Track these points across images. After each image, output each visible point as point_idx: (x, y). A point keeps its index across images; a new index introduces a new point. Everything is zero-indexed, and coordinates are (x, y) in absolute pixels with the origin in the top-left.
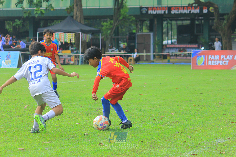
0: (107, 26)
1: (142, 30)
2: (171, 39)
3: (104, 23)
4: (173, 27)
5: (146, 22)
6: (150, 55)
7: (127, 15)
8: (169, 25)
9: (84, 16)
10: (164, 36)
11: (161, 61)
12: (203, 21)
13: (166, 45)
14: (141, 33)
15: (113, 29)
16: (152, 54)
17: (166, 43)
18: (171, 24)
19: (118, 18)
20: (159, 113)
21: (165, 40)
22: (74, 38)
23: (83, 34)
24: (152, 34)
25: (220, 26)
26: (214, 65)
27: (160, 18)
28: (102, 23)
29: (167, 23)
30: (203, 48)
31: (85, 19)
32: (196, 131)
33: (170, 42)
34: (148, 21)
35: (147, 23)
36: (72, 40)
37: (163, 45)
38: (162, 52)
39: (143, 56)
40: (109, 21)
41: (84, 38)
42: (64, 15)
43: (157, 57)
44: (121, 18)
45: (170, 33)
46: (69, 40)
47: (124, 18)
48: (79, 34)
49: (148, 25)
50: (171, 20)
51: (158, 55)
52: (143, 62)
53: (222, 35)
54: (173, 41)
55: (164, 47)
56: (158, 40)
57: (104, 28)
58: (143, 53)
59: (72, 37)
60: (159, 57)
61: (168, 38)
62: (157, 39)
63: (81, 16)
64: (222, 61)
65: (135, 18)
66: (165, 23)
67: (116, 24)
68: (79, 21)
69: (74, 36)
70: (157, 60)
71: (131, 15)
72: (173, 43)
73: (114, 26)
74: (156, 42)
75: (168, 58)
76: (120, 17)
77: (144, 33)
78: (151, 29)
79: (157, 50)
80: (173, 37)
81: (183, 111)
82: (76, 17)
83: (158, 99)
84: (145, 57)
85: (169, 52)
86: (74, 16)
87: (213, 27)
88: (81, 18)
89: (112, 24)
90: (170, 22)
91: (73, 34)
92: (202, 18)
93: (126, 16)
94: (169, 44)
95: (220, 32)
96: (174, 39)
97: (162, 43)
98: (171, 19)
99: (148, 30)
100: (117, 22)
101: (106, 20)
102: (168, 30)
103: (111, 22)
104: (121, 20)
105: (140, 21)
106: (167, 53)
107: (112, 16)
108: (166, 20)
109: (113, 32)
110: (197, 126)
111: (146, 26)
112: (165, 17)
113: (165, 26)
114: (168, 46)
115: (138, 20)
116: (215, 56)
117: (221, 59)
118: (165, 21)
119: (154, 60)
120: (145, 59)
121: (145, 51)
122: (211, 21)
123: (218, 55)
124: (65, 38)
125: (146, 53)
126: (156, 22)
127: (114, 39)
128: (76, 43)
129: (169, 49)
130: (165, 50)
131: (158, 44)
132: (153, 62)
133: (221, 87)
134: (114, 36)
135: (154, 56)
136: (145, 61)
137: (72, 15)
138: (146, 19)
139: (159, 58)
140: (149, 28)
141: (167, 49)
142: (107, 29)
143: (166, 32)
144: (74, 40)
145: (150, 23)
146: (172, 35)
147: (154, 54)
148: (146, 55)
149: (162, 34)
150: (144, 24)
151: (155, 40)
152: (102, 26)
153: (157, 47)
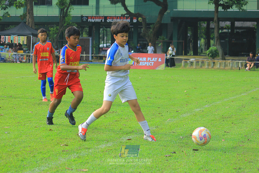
0: (53, 31)
1: (82, 35)
2: (106, 43)
3: (51, 28)
4: (108, 33)
5: (86, 28)
6: (89, 56)
7: (71, 23)
8: (104, 31)
9: (35, 23)
10: (100, 40)
11: (98, 61)
12: (133, 29)
13: (102, 48)
14: (81, 37)
15: (59, 33)
16: (90, 55)
17: (102, 46)
18: (106, 31)
19: (63, 25)
20: (98, 105)
21: (101, 44)
22: (26, 40)
23: (33, 37)
24: (90, 38)
25: (147, 34)
26: (142, 65)
27: (98, 25)
28: (50, 28)
29: (103, 30)
30: (133, 51)
31: (35, 25)
32: (130, 120)
33: (105, 45)
34: (87, 28)
35: (86, 30)
36: (25, 42)
37: (100, 48)
38: (99, 54)
39: (83, 56)
40: (56, 27)
41: (35, 40)
42: (18, 21)
43: (94, 57)
44: (65, 25)
45: (105, 38)
46: (22, 42)
47: (68, 24)
48: (31, 37)
49: (88, 31)
50: (107, 28)
51: (95, 56)
52: (83, 61)
53: (148, 41)
54: (108, 44)
55: (101, 49)
56: (96, 44)
57: (51, 33)
58: (83, 54)
59: (25, 39)
60: (96, 57)
61: (103, 42)
62: (94, 43)
63: (32, 22)
64: (148, 62)
65: (77, 25)
66: (101, 29)
67: (61, 30)
68: (30, 27)
69: (26, 39)
70: (94, 60)
71: (74, 23)
72: (108, 46)
73: (60, 31)
74: (94, 46)
75: (104, 58)
76: (65, 23)
77: (84, 37)
78: (90, 34)
79: (95, 53)
80: (107, 42)
81: (118, 103)
82: (28, 23)
83: (97, 93)
84: (84, 57)
85: (104, 54)
86: (27, 22)
87: (141, 34)
88: (32, 23)
89: (58, 30)
90: (106, 29)
91: (26, 37)
92: (132, 26)
93: (69, 23)
94: (104, 47)
95: (147, 38)
96: (109, 43)
97: (99, 46)
98: (106, 26)
99: (87, 35)
100: (62, 28)
101: (52, 26)
102: (103, 35)
103: (57, 28)
104: (66, 26)
105: (81, 27)
106: (103, 54)
107: (58, 23)
108: (103, 27)
109: (58, 36)
110: (131, 116)
111: (86, 32)
112: (102, 25)
113: (101, 32)
114: (104, 49)
115: (79, 27)
116: (143, 58)
117: (148, 61)
118: (101, 28)
119: (92, 60)
120: (84, 59)
121: (84, 52)
122: (139, 29)
123: (145, 57)
124: (19, 40)
125: (85, 54)
126: (94, 29)
127: (59, 41)
128: (27, 45)
129: (105, 51)
130: (101, 52)
131: (95, 47)
132: (92, 62)
133: (148, 84)
134: (59, 39)
135: (92, 57)
136: (84, 61)
137: (25, 21)
138: (86, 26)
139: (96, 59)
140: (88, 34)
141: (103, 51)
142: (54, 33)
143: (102, 37)
144: (26, 42)
145: (89, 30)
146: (107, 39)
147: (93, 55)
148: (85, 56)
149: (99, 38)
150: (84, 30)
151: (94, 44)
152: (50, 31)
153: (94, 49)
